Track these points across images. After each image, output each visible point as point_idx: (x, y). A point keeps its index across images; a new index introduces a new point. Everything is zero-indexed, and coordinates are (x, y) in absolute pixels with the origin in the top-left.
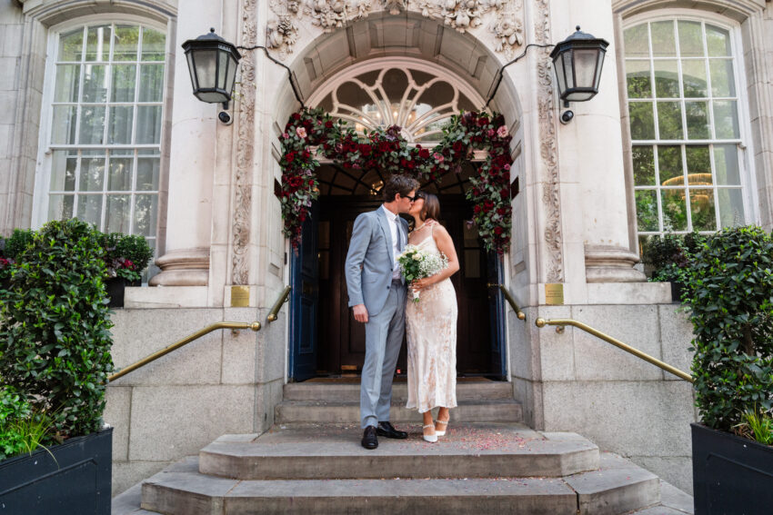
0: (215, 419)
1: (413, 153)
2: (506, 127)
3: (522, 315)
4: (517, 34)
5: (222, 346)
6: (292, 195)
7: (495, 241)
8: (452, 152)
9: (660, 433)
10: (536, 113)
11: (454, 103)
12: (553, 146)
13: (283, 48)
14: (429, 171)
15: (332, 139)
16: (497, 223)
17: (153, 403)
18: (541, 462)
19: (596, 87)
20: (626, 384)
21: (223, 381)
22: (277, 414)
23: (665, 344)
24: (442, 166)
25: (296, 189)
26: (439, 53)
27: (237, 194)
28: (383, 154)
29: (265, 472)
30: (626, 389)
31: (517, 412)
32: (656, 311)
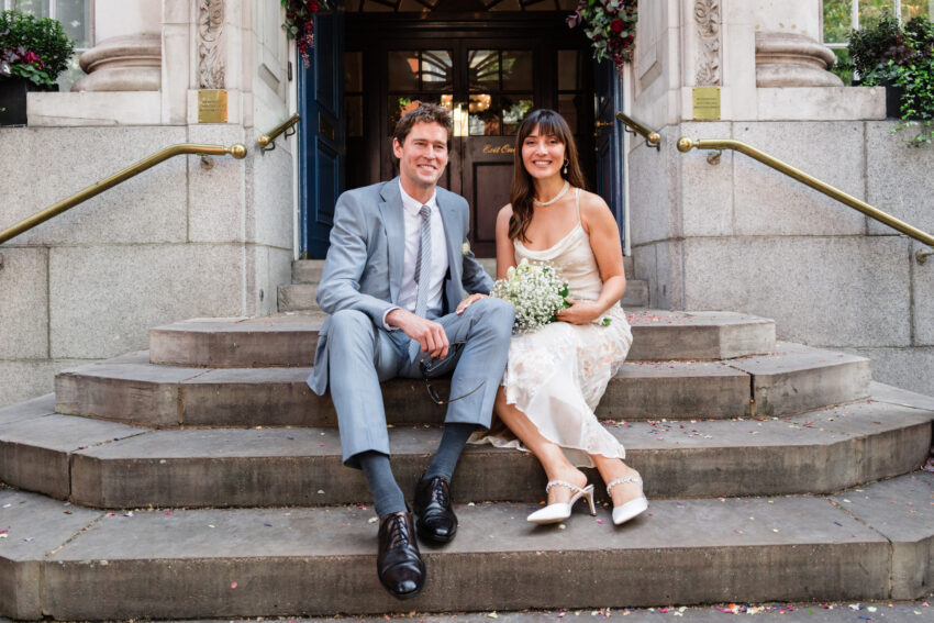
0: (182, 296)
3: (654, 136)
5: (188, 184)
7: (612, 44)
9: (857, 313)
16: (614, 13)
17: (83, 271)
18: (688, 338)
20: (810, 240)
21: (190, 239)
22: (281, 296)
23: (872, 181)
29: (252, 355)
30: (810, 247)
31: (641, 291)
32: (862, 130)
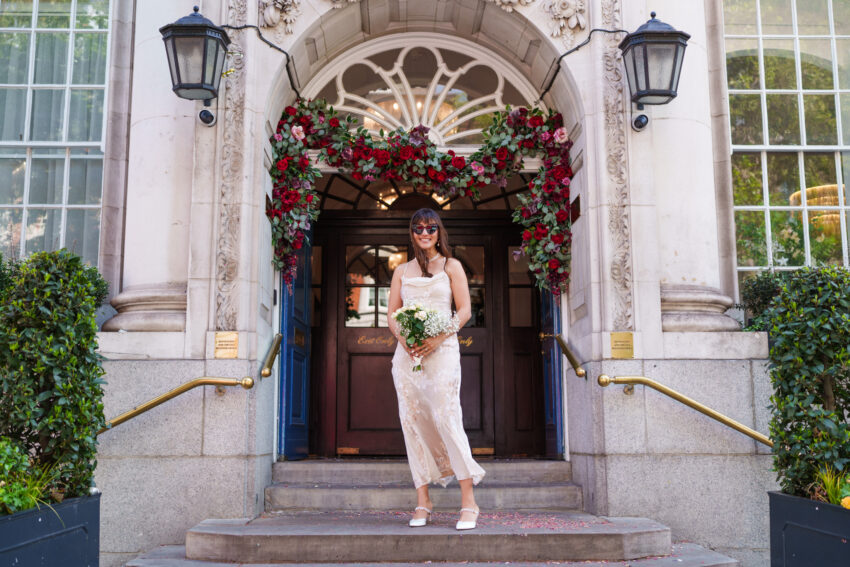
0: (195, 501)
1: (444, 162)
2: (564, 130)
3: (581, 371)
4: (579, 14)
5: (204, 408)
6: (285, 215)
7: (550, 277)
8: (495, 161)
9: (751, 519)
10: (602, 117)
11: (498, 95)
12: (623, 159)
13: (281, 27)
14: (465, 185)
15: (338, 142)
16: (552, 254)
17: (116, 478)
18: (599, 543)
19: (674, 89)
20: (709, 458)
21: (205, 452)
22: (268, 498)
23: (758, 409)
24: (481, 179)
25: (291, 207)
26: (479, 30)
27: (222, 215)
28: (405, 162)
29: (270, 553)
30: (710, 464)
31: (576, 496)
32: (748, 367)
